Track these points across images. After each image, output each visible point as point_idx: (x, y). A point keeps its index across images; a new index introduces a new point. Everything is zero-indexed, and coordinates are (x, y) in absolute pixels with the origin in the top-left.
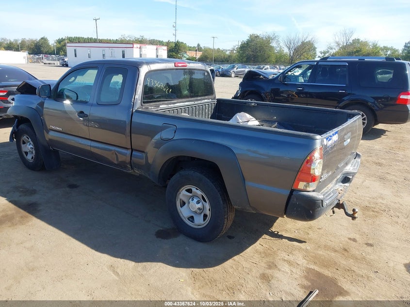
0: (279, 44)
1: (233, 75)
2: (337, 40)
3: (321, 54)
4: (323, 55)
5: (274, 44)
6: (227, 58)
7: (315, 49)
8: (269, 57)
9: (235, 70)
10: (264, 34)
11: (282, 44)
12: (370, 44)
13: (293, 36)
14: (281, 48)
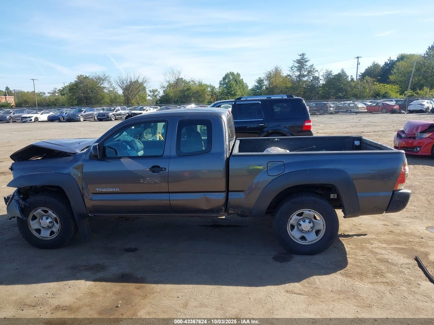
0: (111, 85)
1: (82, 119)
2: (168, 79)
3: (151, 92)
4: (152, 93)
5: (106, 85)
6: (53, 102)
7: (144, 89)
8: (102, 99)
9: (83, 113)
10: (94, 75)
11: (114, 85)
12: (197, 82)
13: (124, 76)
14: (114, 89)
